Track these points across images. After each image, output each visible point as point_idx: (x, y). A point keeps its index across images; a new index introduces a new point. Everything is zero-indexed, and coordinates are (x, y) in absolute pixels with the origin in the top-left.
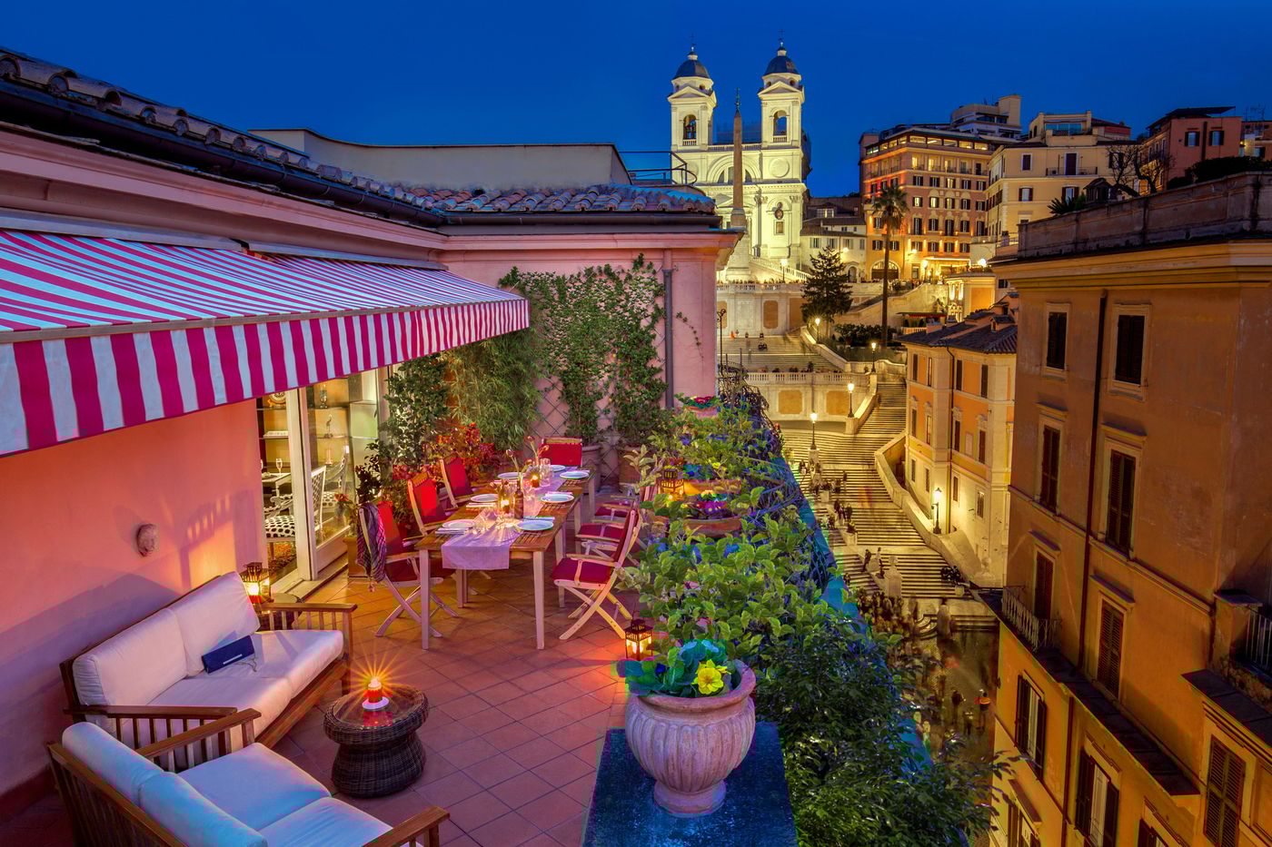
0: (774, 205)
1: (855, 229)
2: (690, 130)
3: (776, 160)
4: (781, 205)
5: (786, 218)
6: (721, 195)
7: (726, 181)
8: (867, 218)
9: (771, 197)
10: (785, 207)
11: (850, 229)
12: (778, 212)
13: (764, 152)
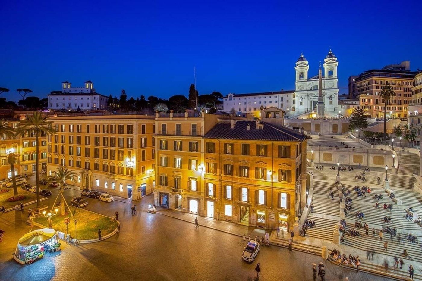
0: (329, 96)
1: (356, 103)
2: (301, 76)
3: (329, 83)
4: (331, 96)
5: (333, 100)
6: (311, 93)
7: (313, 89)
8: (360, 99)
9: (328, 94)
10: (333, 96)
11: (354, 103)
12: (330, 98)
13: (325, 81)
